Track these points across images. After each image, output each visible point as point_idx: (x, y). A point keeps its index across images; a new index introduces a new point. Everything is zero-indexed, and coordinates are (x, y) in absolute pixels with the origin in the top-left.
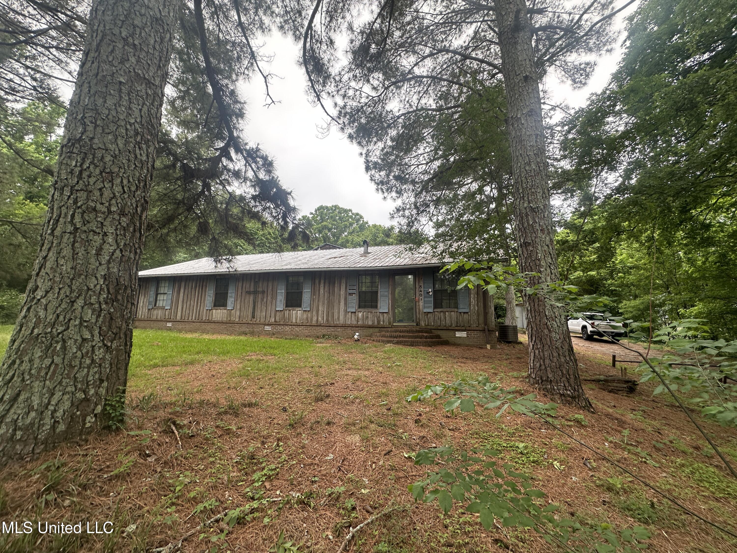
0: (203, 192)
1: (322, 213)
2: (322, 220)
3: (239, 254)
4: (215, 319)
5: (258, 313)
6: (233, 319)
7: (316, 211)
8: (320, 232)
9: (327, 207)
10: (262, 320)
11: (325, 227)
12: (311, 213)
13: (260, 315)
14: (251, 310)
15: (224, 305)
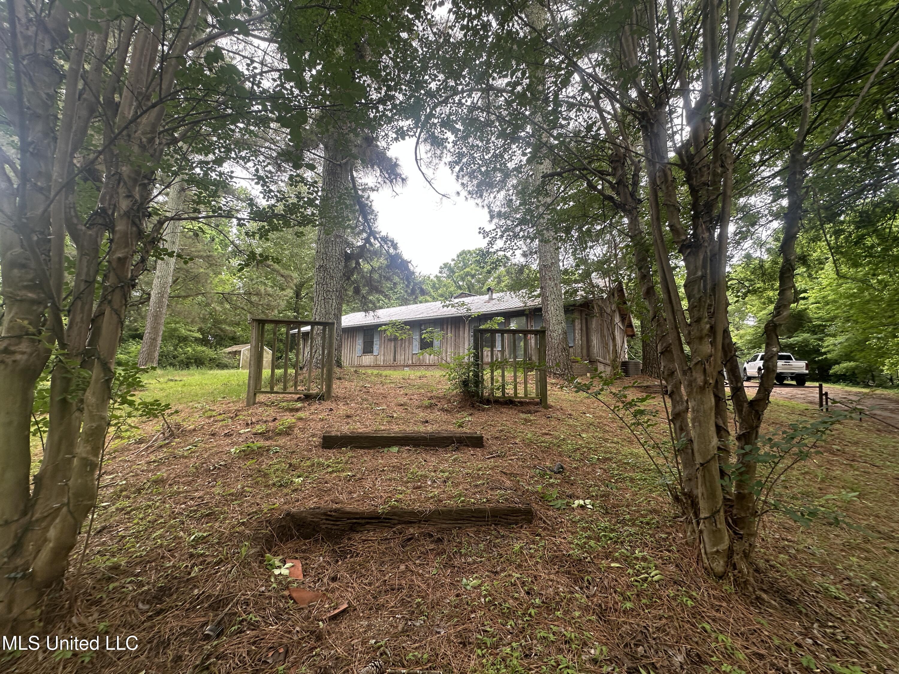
0: (356, 267)
1: (464, 259)
2: (466, 266)
3: (381, 308)
4: (364, 364)
5: (398, 357)
6: (378, 363)
7: (458, 257)
8: (463, 279)
9: (469, 252)
10: (402, 363)
11: (467, 274)
12: (453, 260)
13: (400, 358)
14: (392, 355)
15: (371, 352)
